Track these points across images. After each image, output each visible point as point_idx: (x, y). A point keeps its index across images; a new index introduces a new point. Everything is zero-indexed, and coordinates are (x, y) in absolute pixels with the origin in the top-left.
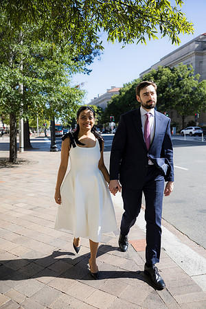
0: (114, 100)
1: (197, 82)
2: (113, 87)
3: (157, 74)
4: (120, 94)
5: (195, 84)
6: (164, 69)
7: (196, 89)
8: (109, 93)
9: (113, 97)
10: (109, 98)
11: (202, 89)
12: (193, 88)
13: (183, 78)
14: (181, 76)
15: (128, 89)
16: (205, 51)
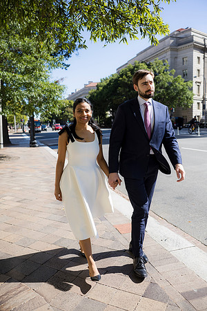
0: (92, 95)
1: (172, 77)
2: (90, 82)
3: (133, 69)
4: (98, 89)
5: (171, 79)
6: (141, 64)
7: (171, 84)
8: (86, 88)
9: (90, 92)
10: (87, 93)
11: (177, 84)
12: (169, 83)
13: (159, 73)
14: (157, 71)
15: (105, 84)
16: (180, 47)
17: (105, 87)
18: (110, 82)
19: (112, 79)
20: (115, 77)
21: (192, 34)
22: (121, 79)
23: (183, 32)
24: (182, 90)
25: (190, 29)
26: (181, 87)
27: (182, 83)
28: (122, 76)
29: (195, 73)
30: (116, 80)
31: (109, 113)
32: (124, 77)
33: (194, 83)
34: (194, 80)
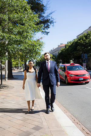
3: (87, 36)
4: (66, 48)
8: (59, 47)
10: (59, 50)
15: (70, 45)
17: (70, 46)
18: (73, 43)
19: (74, 42)
20: (76, 41)
22: (79, 41)
28: (80, 40)
30: (77, 42)
31: (72, 61)
32: (81, 40)
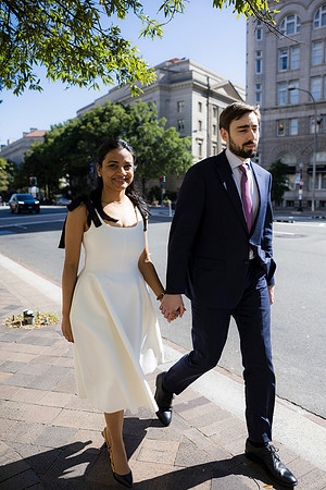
0: (36, 150)
1: (162, 129)
2: (33, 130)
3: (104, 114)
4: (46, 141)
5: (160, 132)
6: (115, 106)
7: (160, 140)
8: (26, 139)
9: (33, 145)
10: (27, 148)
11: (169, 140)
12: (158, 138)
13: (143, 122)
14: (141, 119)
15: (59, 134)
16: (174, 85)
17: (57, 139)
18: (66, 130)
19: (70, 127)
20: (75, 124)
21: (191, 68)
22: (83, 127)
23: (178, 64)
24: (177, 149)
25: (188, 61)
26: (175, 146)
27: (176, 139)
28: (85, 123)
29: (195, 126)
30: (76, 129)
31: (64, 180)
32: (89, 124)
33: (194, 140)
34: (194, 135)
